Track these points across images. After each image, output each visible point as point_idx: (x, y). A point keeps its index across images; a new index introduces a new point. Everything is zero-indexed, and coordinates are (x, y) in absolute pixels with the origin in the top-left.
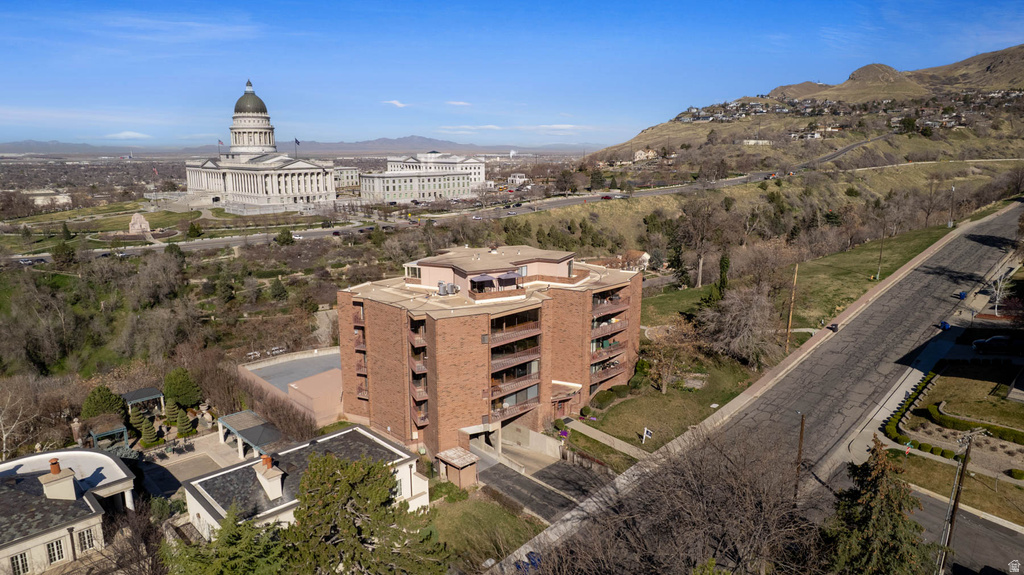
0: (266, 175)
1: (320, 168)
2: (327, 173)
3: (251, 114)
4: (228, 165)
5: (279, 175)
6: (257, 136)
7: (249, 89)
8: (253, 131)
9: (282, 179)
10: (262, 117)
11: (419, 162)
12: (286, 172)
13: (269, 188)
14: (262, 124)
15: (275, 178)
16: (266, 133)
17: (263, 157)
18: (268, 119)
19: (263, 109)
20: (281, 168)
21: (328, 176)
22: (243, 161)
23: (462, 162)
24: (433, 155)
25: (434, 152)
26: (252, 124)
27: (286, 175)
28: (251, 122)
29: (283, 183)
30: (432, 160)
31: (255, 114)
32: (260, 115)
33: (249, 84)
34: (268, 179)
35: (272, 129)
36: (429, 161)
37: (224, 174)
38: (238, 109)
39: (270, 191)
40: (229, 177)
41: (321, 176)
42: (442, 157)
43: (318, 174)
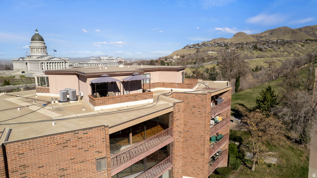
0: (42, 63)
1: (63, 60)
2: (66, 62)
3: (37, 41)
4: (28, 60)
5: (47, 63)
6: (40, 49)
7: (36, 32)
8: (38, 47)
9: (49, 64)
10: (42, 43)
11: (101, 59)
12: (50, 62)
13: (43, 68)
14: (42, 45)
15: (46, 64)
16: (43, 48)
17: (42, 57)
18: (44, 43)
19: (43, 40)
20: (48, 60)
21: (67, 64)
22: (34, 58)
23: (116, 59)
24: (106, 57)
25: (106, 56)
26: (38, 45)
27: (50, 63)
28: (38, 44)
29: (49, 66)
30: (106, 59)
31: (39, 42)
32: (41, 42)
33: (37, 31)
34: (43, 64)
35: (46, 47)
36: (104, 59)
37: (26, 63)
38: (32, 40)
39: (44, 69)
40: (28, 64)
41: (64, 63)
42: (109, 57)
43: (63, 62)
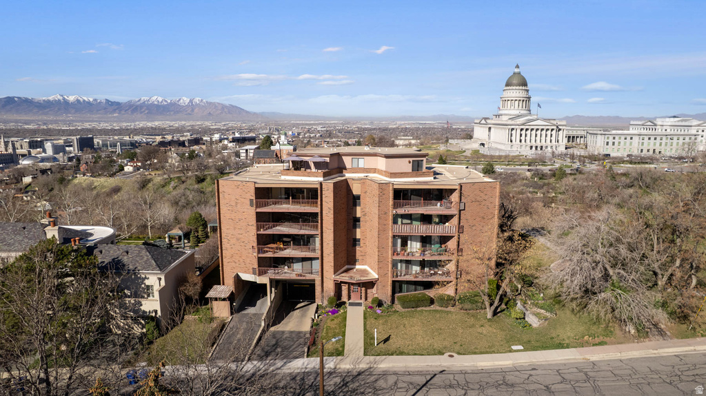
0: (512, 129)
1: (554, 125)
2: (560, 130)
3: (514, 88)
4: (493, 122)
5: (522, 130)
6: (517, 102)
7: (517, 70)
8: (514, 99)
9: (523, 132)
10: (522, 90)
11: (655, 125)
12: (527, 127)
13: (513, 138)
14: (523, 94)
15: (519, 131)
16: (523, 101)
17: (519, 116)
18: (527, 91)
19: (525, 84)
20: (523, 124)
21: (561, 132)
22: (504, 119)
23: (699, 125)
24: (672, 119)
25: (675, 117)
26: (514, 95)
27: (527, 130)
28: (516, 93)
29: (523, 135)
30: (669, 124)
31: (518, 88)
32: (521, 88)
33: (517, 67)
34: (514, 132)
35: (529, 98)
36: (665, 124)
37: (490, 128)
38: (507, 85)
39: (514, 140)
40: (492, 129)
41: (554, 132)
42: (682, 121)
43: (552, 130)
